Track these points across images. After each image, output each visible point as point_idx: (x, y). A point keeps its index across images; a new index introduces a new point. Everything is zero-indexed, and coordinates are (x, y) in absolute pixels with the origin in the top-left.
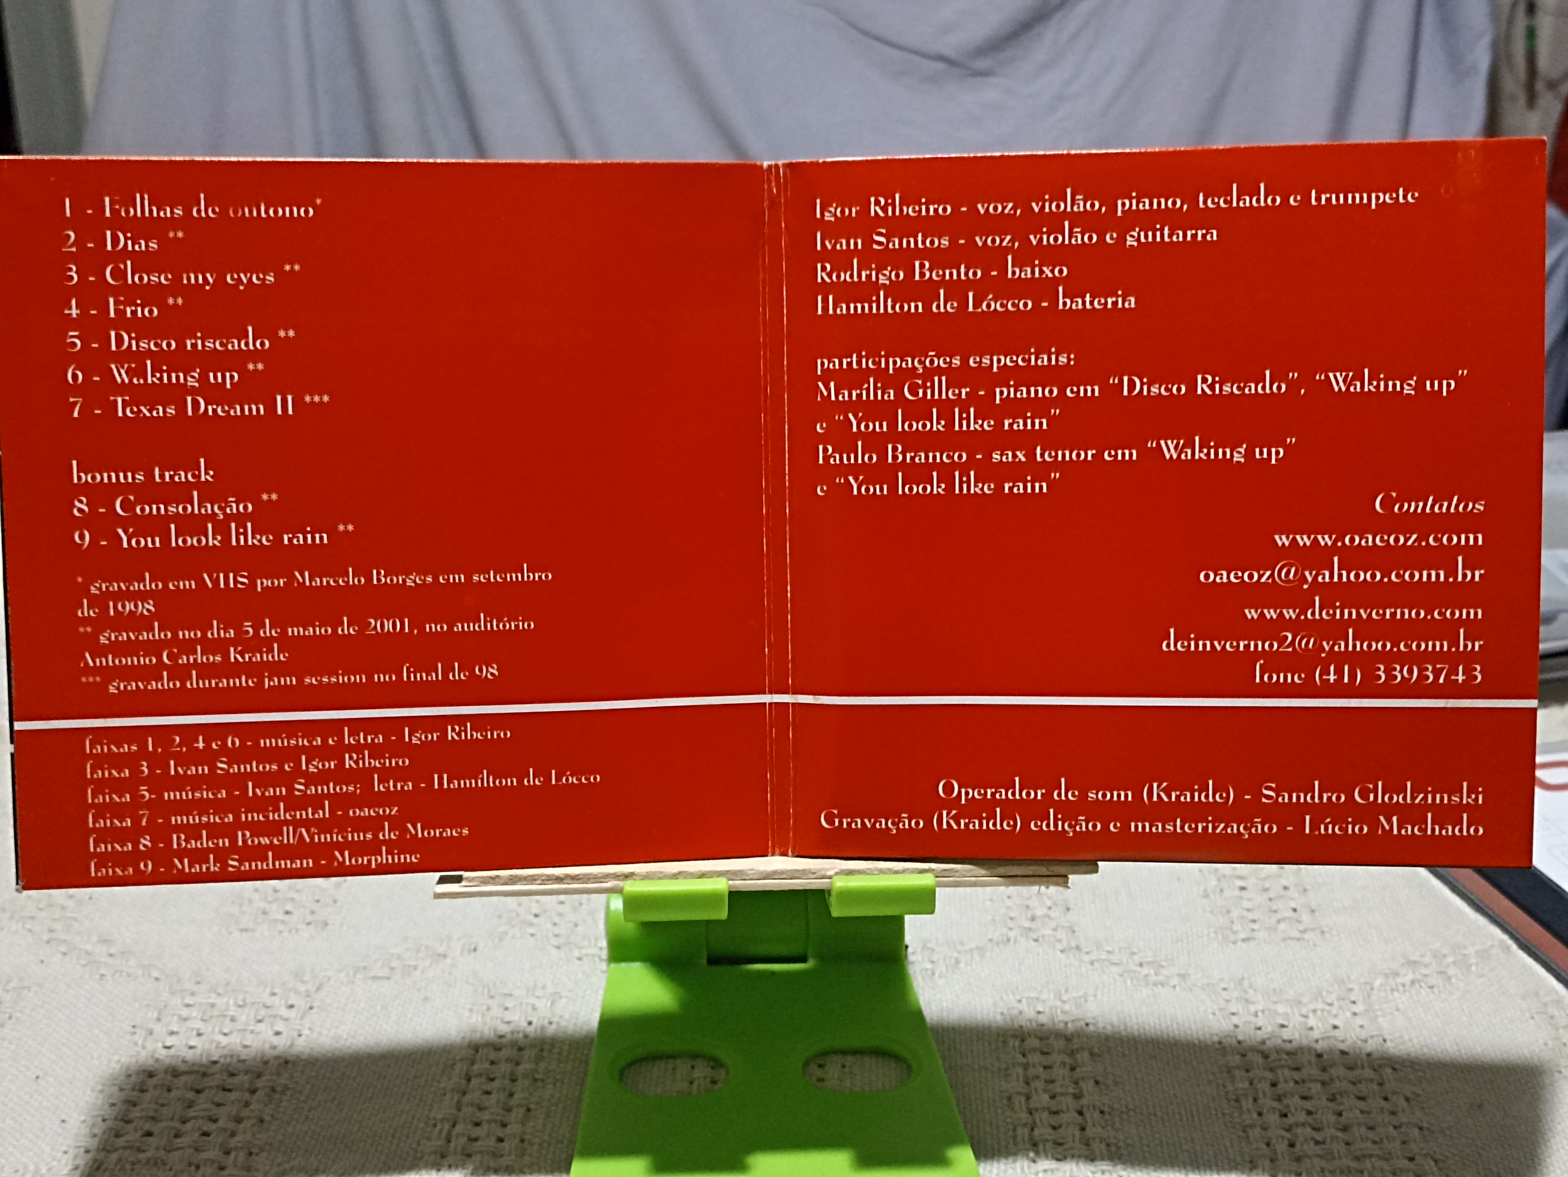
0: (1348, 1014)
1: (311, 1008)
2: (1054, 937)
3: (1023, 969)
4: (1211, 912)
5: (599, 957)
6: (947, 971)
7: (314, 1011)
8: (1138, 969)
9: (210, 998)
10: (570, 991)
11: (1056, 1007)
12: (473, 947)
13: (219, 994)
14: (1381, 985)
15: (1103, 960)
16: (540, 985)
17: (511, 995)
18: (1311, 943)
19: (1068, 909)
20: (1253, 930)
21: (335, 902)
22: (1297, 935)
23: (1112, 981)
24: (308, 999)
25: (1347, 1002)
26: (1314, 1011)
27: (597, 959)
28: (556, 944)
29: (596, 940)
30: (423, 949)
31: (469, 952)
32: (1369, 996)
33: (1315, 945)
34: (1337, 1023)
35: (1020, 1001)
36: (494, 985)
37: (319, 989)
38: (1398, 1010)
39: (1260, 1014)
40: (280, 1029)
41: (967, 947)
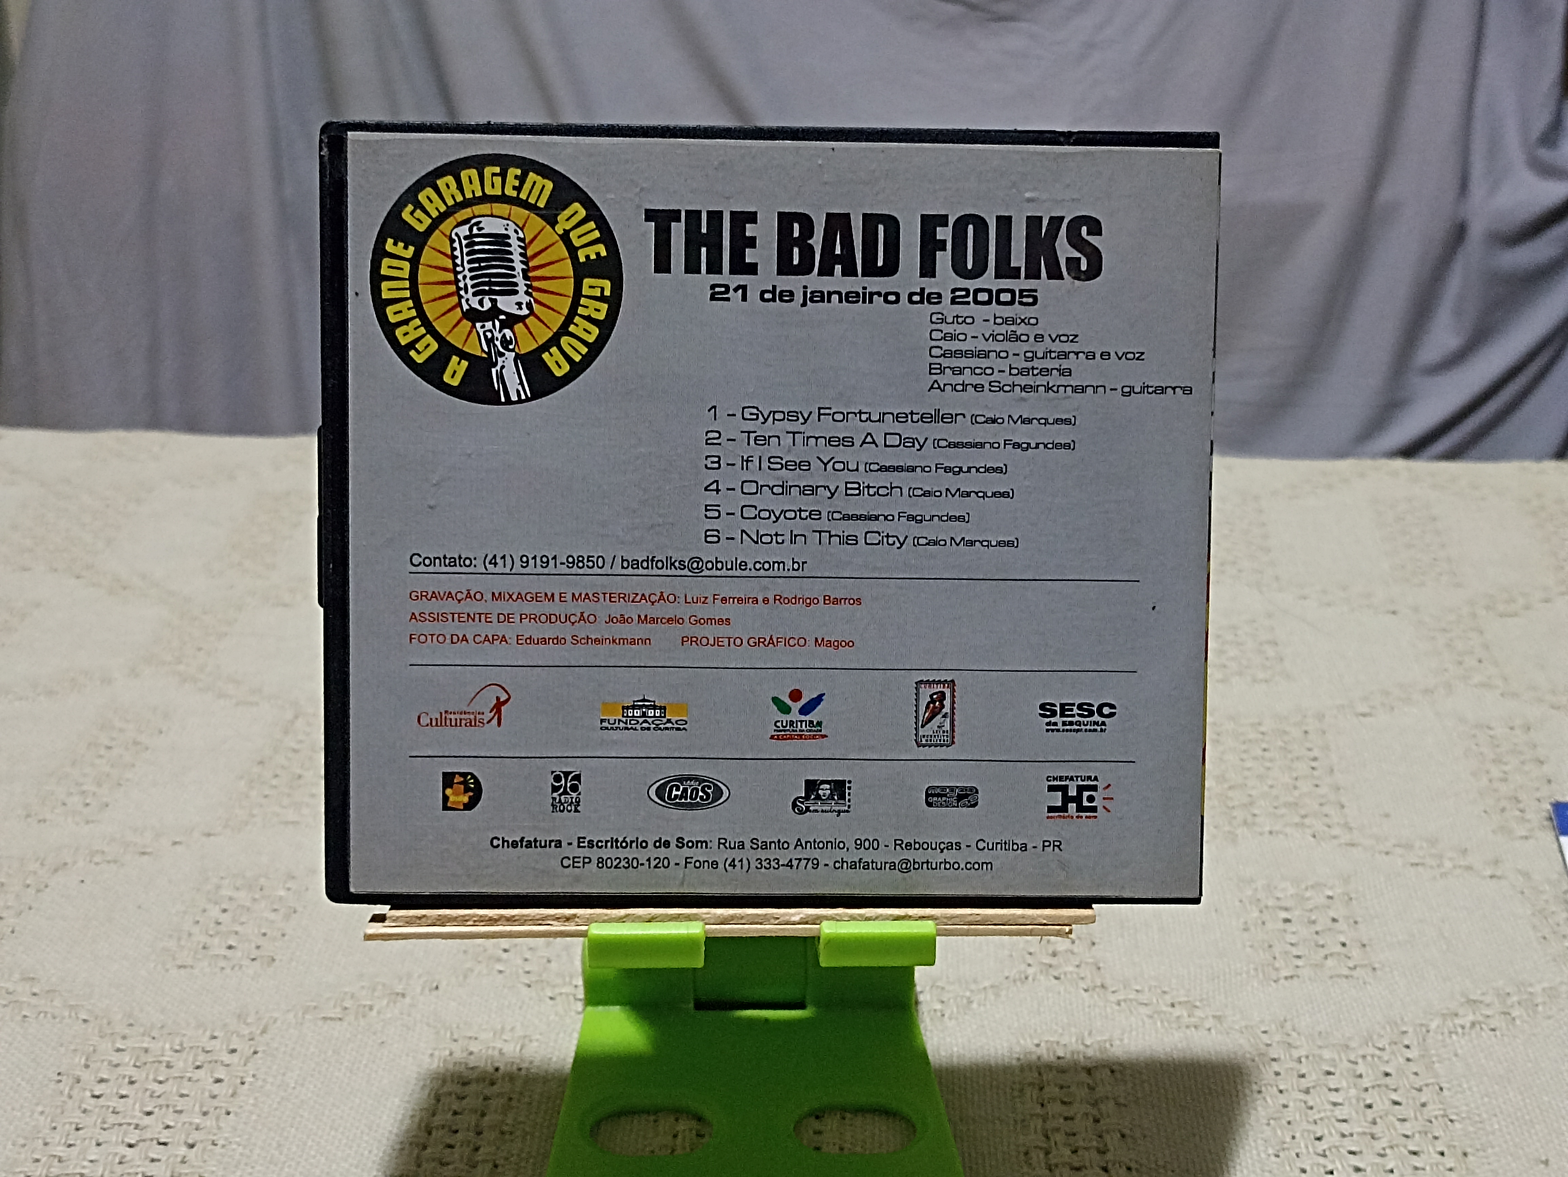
0: (1402, 1060)
1: (255, 1053)
2: (1078, 974)
3: (1042, 1009)
4: (1251, 946)
5: (574, 995)
6: (958, 1012)
7: (259, 1055)
8: (1170, 1009)
9: (143, 1042)
10: (541, 1034)
11: (1078, 1053)
12: (435, 985)
13: (154, 1038)
14: (1438, 1027)
15: (1131, 1000)
16: (508, 1027)
17: (476, 1039)
18: (1361, 982)
19: (1094, 944)
20: (1297, 967)
21: (283, 935)
22: (1346, 972)
23: (1140, 1024)
24: (251, 1042)
25: (1401, 1046)
26: (1364, 1057)
27: (571, 998)
28: (527, 982)
29: (571, 977)
30: (380, 987)
31: (430, 990)
32: (1424, 1040)
33: (1365, 983)
34: (1388, 1070)
35: (1038, 1045)
36: (458, 1027)
37: (264, 1032)
38: (1456, 1055)
39: (1303, 1060)
40: (222, 1077)
41: (981, 987)
